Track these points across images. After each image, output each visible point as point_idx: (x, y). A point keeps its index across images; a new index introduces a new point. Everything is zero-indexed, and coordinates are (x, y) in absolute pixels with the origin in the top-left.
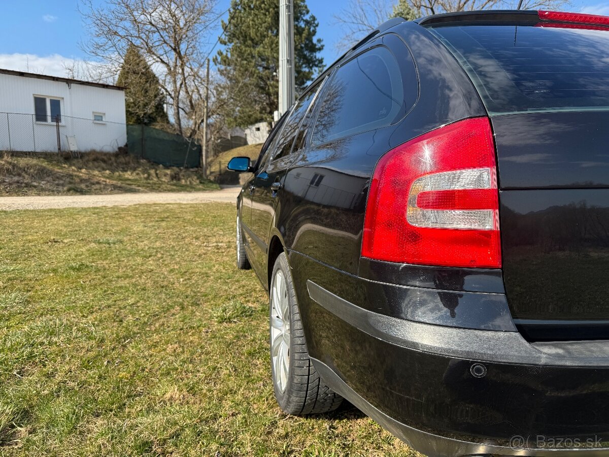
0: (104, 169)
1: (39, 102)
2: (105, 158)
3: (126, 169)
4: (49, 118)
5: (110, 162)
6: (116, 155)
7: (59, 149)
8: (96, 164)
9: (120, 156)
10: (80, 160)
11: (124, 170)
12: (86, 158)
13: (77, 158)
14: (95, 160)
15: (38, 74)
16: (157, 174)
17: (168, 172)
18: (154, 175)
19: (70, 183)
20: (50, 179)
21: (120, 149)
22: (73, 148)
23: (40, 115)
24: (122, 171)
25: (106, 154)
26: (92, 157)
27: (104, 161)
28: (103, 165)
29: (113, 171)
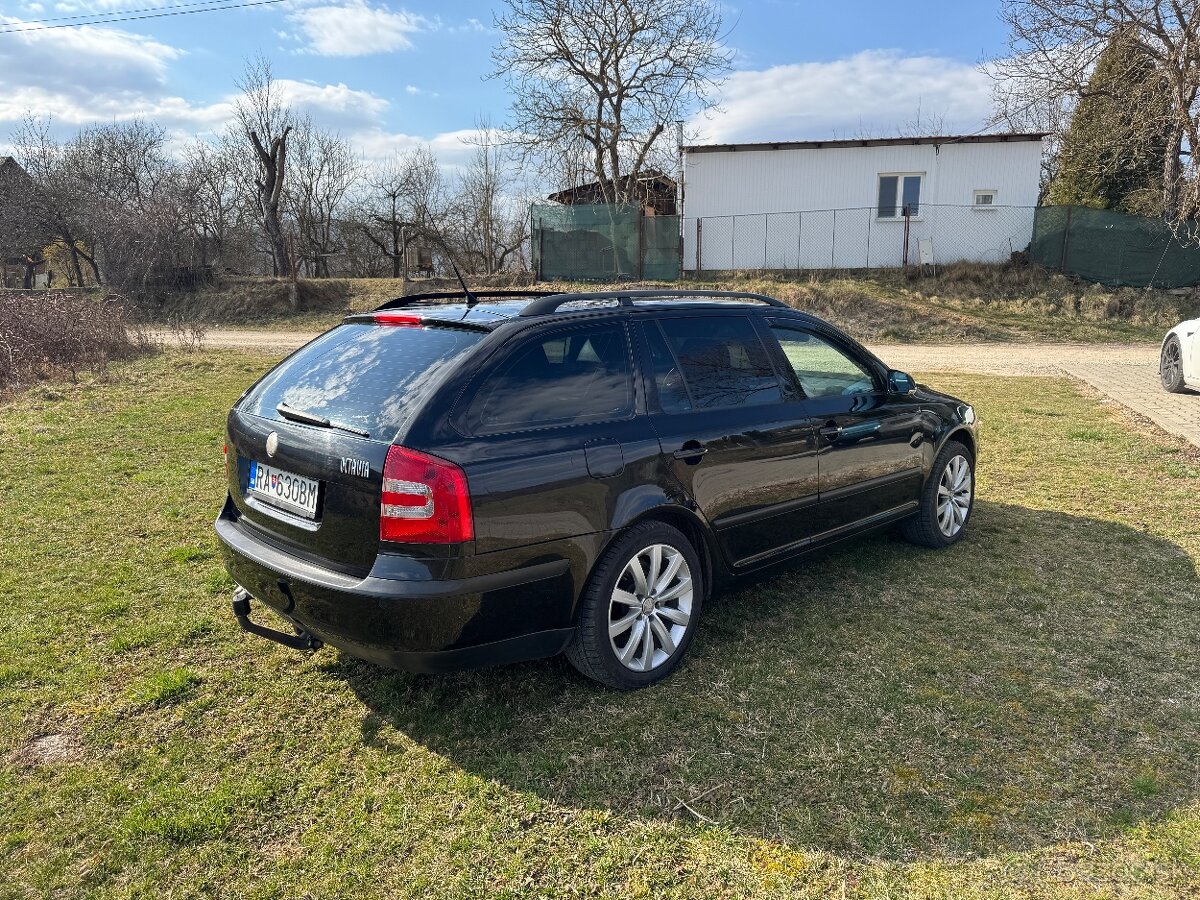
0: (972, 296)
1: (887, 185)
2: (981, 275)
3: (1016, 294)
4: (899, 211)
5: (989, 281)
6: (1005, 268)
7: (905, 262)
8: (960, 285)
9: (1011, 269)
10: (934, 280)
11: (1011, 297)
12: (946, 275)
13: (929, 276)
14: (962, 279)
15: (889, 138)
16: (1077, 304)
17: (1106, 299)
18: (1072, 305)
19: (895, 322)
20: (863, 315)
21: (1015, 255)
22: (926, 258)
23: (886, 209)
24: (1005, 299)
25: (983, 267)
26: (956, 274)
27: (977, 280)
28: (973, 287)
29: (987, 300)
